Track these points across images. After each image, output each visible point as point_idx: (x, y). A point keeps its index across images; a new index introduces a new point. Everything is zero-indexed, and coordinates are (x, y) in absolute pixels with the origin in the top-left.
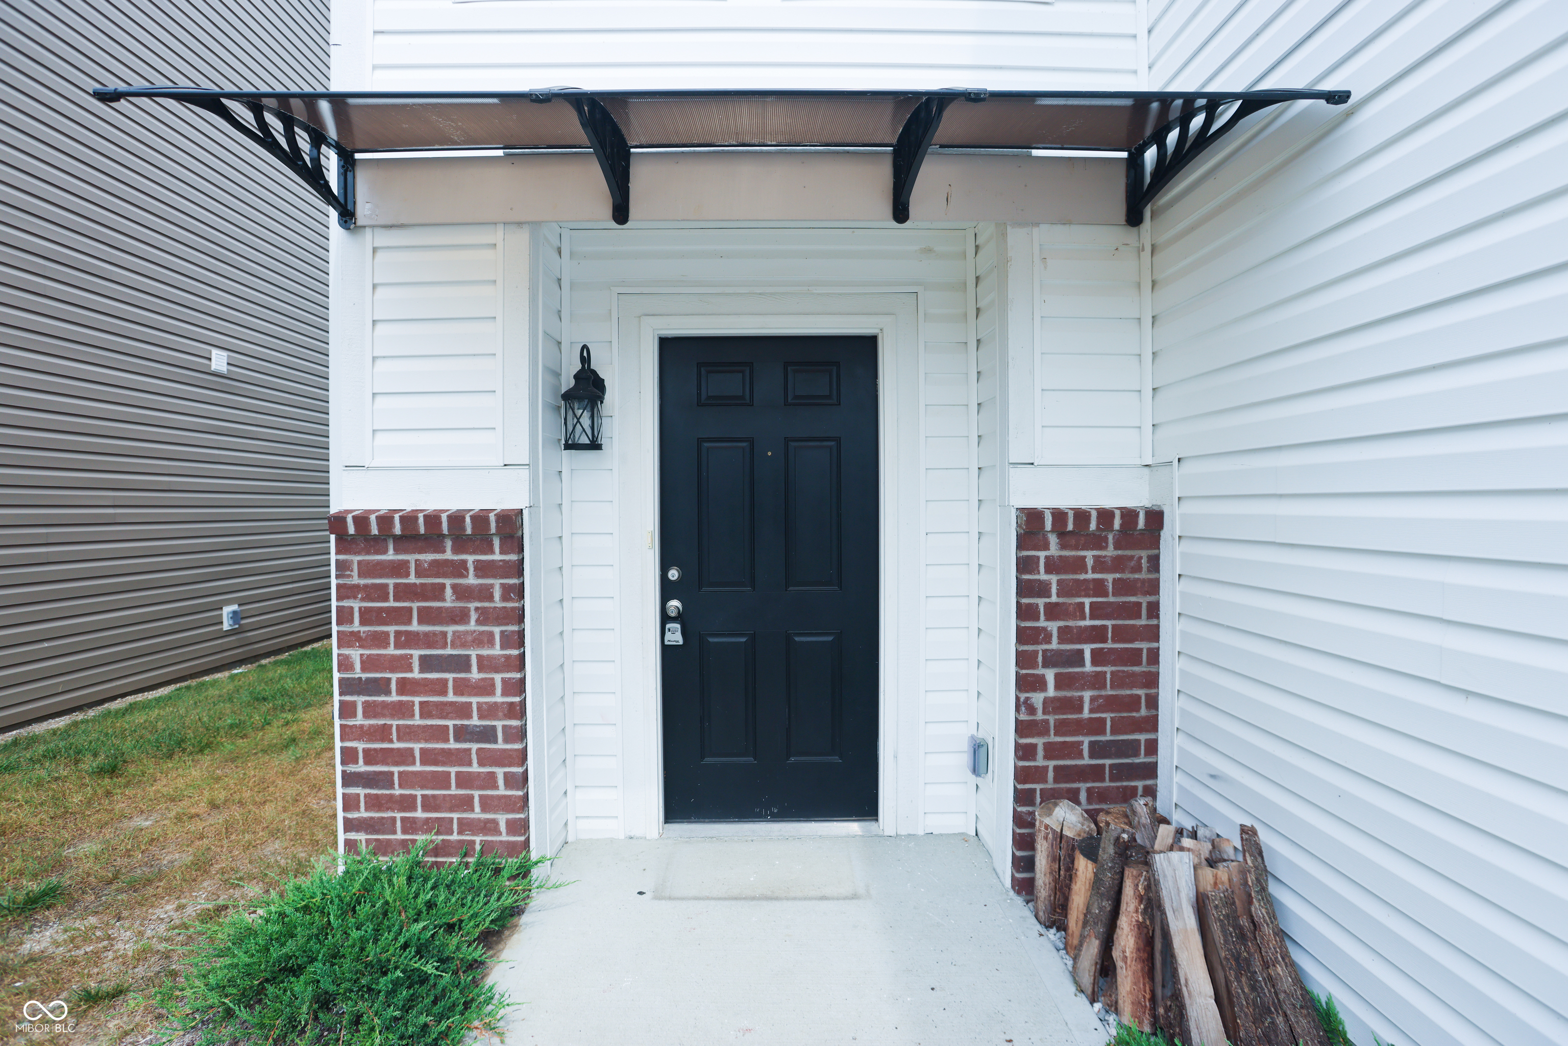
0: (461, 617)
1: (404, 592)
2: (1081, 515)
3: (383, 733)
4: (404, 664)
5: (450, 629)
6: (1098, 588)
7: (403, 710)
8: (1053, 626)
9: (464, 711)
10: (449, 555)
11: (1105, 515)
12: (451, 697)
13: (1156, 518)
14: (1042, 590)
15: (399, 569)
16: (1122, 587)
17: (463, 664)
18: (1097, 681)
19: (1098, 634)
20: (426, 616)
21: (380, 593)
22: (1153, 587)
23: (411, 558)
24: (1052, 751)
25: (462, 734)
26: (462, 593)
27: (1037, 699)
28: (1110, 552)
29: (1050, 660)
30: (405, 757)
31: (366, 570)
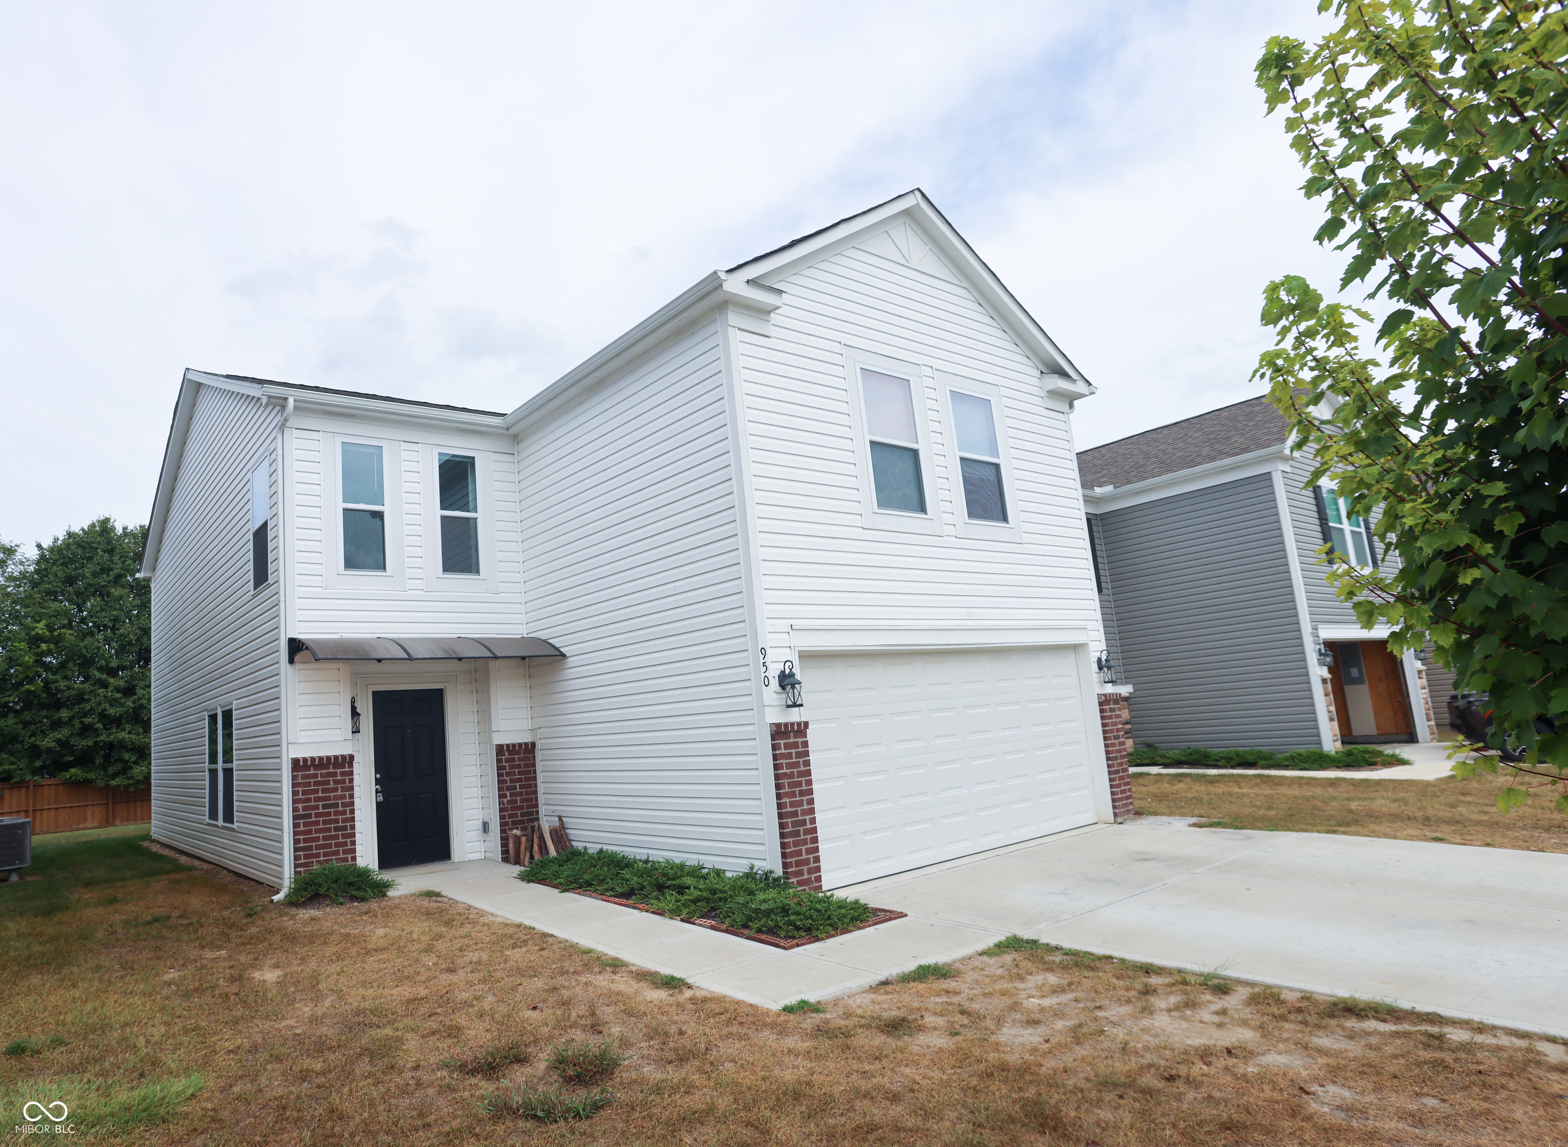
0: (336, 790)
1: (316, 783)
2: (514, 745)
3: (310, 832)
4: (317, 807)
5: (332, 794)
6: (519, 766)
7: (317, 823)
8: (508, 779)
9: (337, 821)
10: (331, 770)
11: (520, 745)
12: (333, 817)
13: (533, 744)
14: (504, 768)
15: (315, 776)
16: (526, 766)
17: (336, 805)
18: (521, 794)
19: (520, 780)
20: (324, 791)
21: (309, 784)
22: (534, 765)
23: (319, 772)
24: (510, 816)
25: (336, 829)
26: (336, 782)
27: (505, 800)
28: (522, 755)
29: (508, 789)
30: (317, 839)
31: (303, 777)
